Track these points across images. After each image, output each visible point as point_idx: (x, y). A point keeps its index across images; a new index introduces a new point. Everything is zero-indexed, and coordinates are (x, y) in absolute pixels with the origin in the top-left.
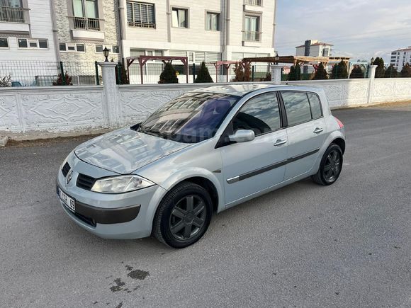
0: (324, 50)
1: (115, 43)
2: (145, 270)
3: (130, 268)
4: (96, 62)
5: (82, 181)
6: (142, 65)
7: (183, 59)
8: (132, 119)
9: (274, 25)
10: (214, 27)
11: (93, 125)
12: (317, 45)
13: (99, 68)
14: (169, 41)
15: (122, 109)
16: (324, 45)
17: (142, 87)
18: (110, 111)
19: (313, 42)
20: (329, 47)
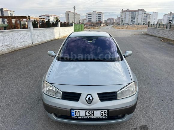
0: (11, 13)
3: (137, 129)
12: (7, 11)
20: (13, 12)
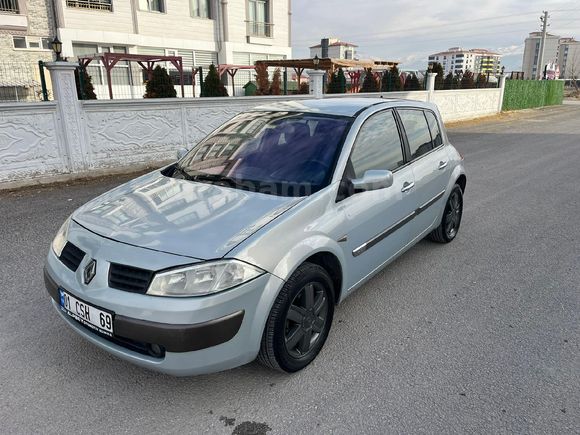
0: (346, 52)
1: (45, 32)
2: (258, 420)
3: (230, 422)
4: (40, 62)
5: (120, 277)
6: (108, 68)
7: (173, 60)
8: (109, 156)
9: (290, 14)
10: (204, 13)
11: (43, 168)
12: (337, 45)
13: (47, 72)
14: (136, 32)
15: (91, 141)
16: (346, 45)
17: (112, 104)
18: (71, 144)
19: (332, 41)
20: (353, 49)
